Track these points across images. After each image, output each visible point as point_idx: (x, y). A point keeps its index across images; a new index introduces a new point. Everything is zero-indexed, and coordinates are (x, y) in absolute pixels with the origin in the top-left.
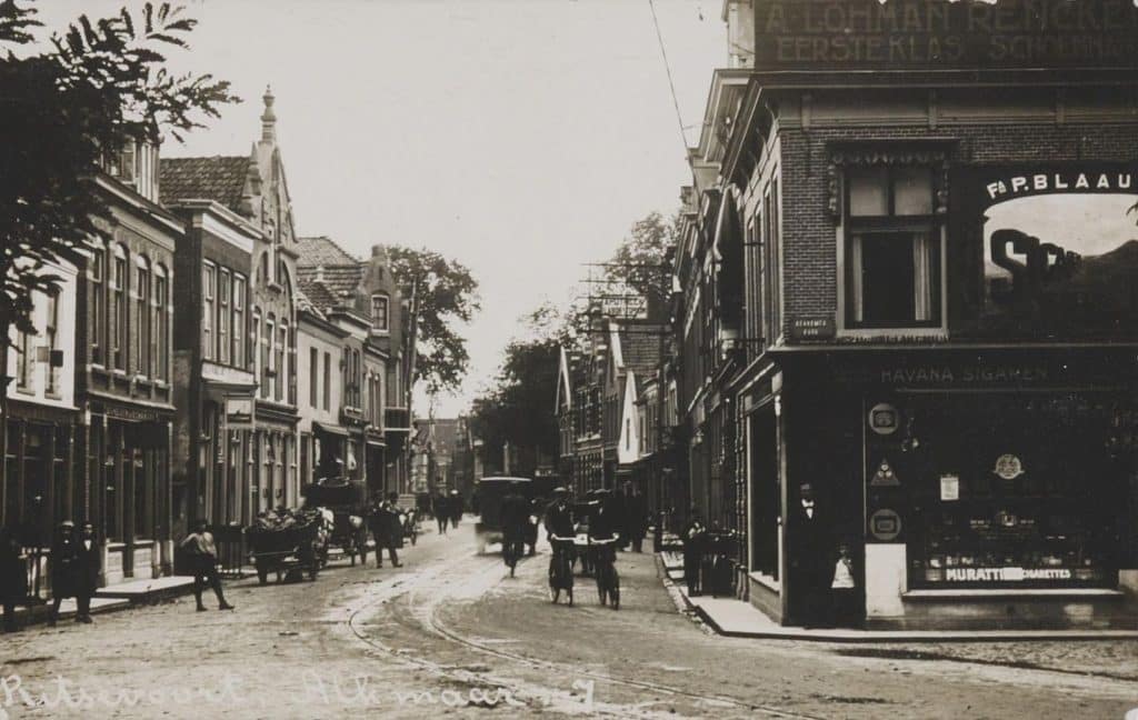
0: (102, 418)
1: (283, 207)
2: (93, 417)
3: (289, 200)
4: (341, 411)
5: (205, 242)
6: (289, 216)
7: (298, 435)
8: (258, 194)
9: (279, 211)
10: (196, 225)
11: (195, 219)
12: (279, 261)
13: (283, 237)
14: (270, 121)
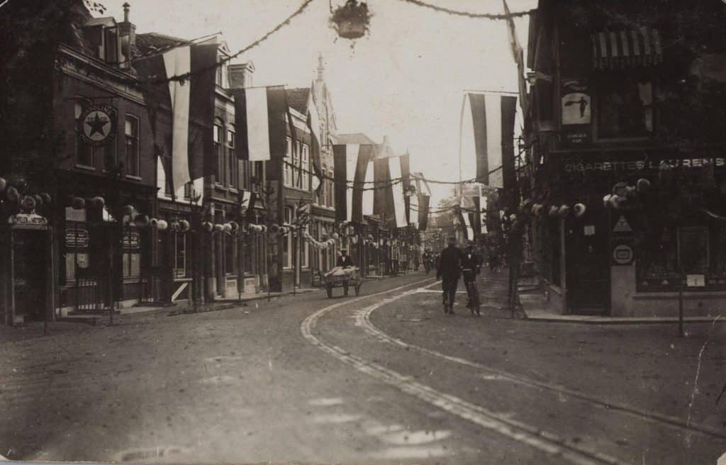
0: (222, 212)
1: (330, 113)
2: (216, 211)
3: (332, 109)
6: (333, 117)
9: (327, 115)
13: (329, 127)
14: (321, 69)
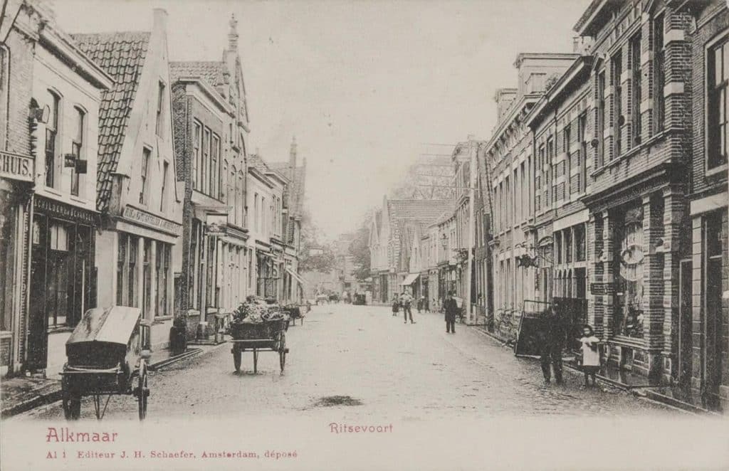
5: (194, 106)
7: (249, 248)
8: (226, 83)
10: (188, 94)
11: (188, 89)
12: (239, 132)
13: (241, 116)
14: (234, 37)
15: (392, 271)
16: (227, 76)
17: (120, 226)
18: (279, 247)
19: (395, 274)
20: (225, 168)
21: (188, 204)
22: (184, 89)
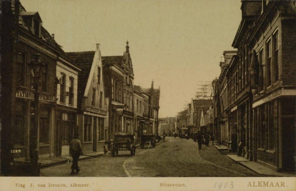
4: (143, 114)
5: (112, 73)
7: (134, 118)
8: (125, 63)
10: (110, 68)
11: (110, 67)
12: (130, 79)
13: (131, 74)
14: (128, 47)
15: (195, 126)
16: (125, 61)
17: (85, 113)
18: (147, 118)
19: (195, 127)
20: (124, 92)
21: (110, 105)
22: (109, 67)
